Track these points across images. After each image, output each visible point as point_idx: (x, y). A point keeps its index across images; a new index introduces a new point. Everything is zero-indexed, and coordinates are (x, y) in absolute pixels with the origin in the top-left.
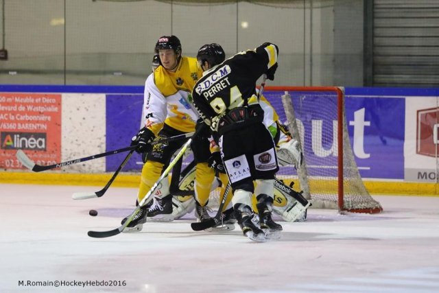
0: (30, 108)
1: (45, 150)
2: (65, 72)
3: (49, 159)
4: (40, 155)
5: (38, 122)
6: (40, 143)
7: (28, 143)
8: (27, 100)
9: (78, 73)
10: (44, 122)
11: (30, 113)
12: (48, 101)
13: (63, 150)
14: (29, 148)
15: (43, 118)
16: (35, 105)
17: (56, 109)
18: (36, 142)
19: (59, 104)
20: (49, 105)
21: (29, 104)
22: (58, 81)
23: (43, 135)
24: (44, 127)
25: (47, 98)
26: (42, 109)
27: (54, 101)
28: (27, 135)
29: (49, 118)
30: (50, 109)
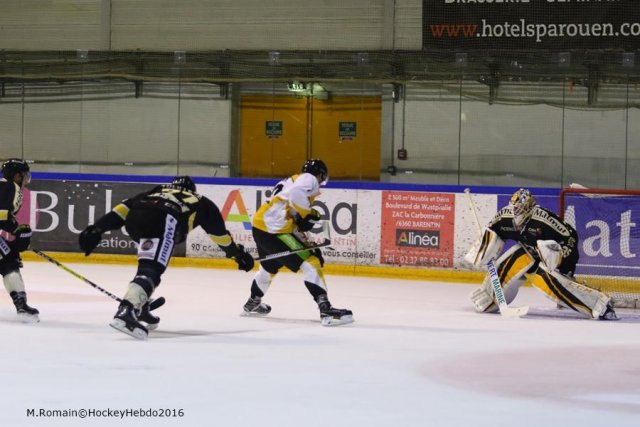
0: (424, 207)
1: (438, 248)
2: (459, 172)
3: (441, 257)
4: (433, 253)
5: (432, 220)
6: (434, 241)
7: (422, 240)
8: (422, 199)
9: (472, 173)
10: (438, 221)
11: (425, 212)
12: (442, 200)
13: (455, 248)
14: (423, 246)
15: (437, 217)
16: (430, 203)
17: (449, 208)
18: (430, 240)
19: (452, 204)
20: (443, 204)
21: (424, 202)
22: (452, 181)
23: (437, 233)
24: (437, 225)
25: (441, 197)
26: (436, 208)
27: (448, 200)
28: (421, 232)
29: (443, 217)
30: (443, 209)
